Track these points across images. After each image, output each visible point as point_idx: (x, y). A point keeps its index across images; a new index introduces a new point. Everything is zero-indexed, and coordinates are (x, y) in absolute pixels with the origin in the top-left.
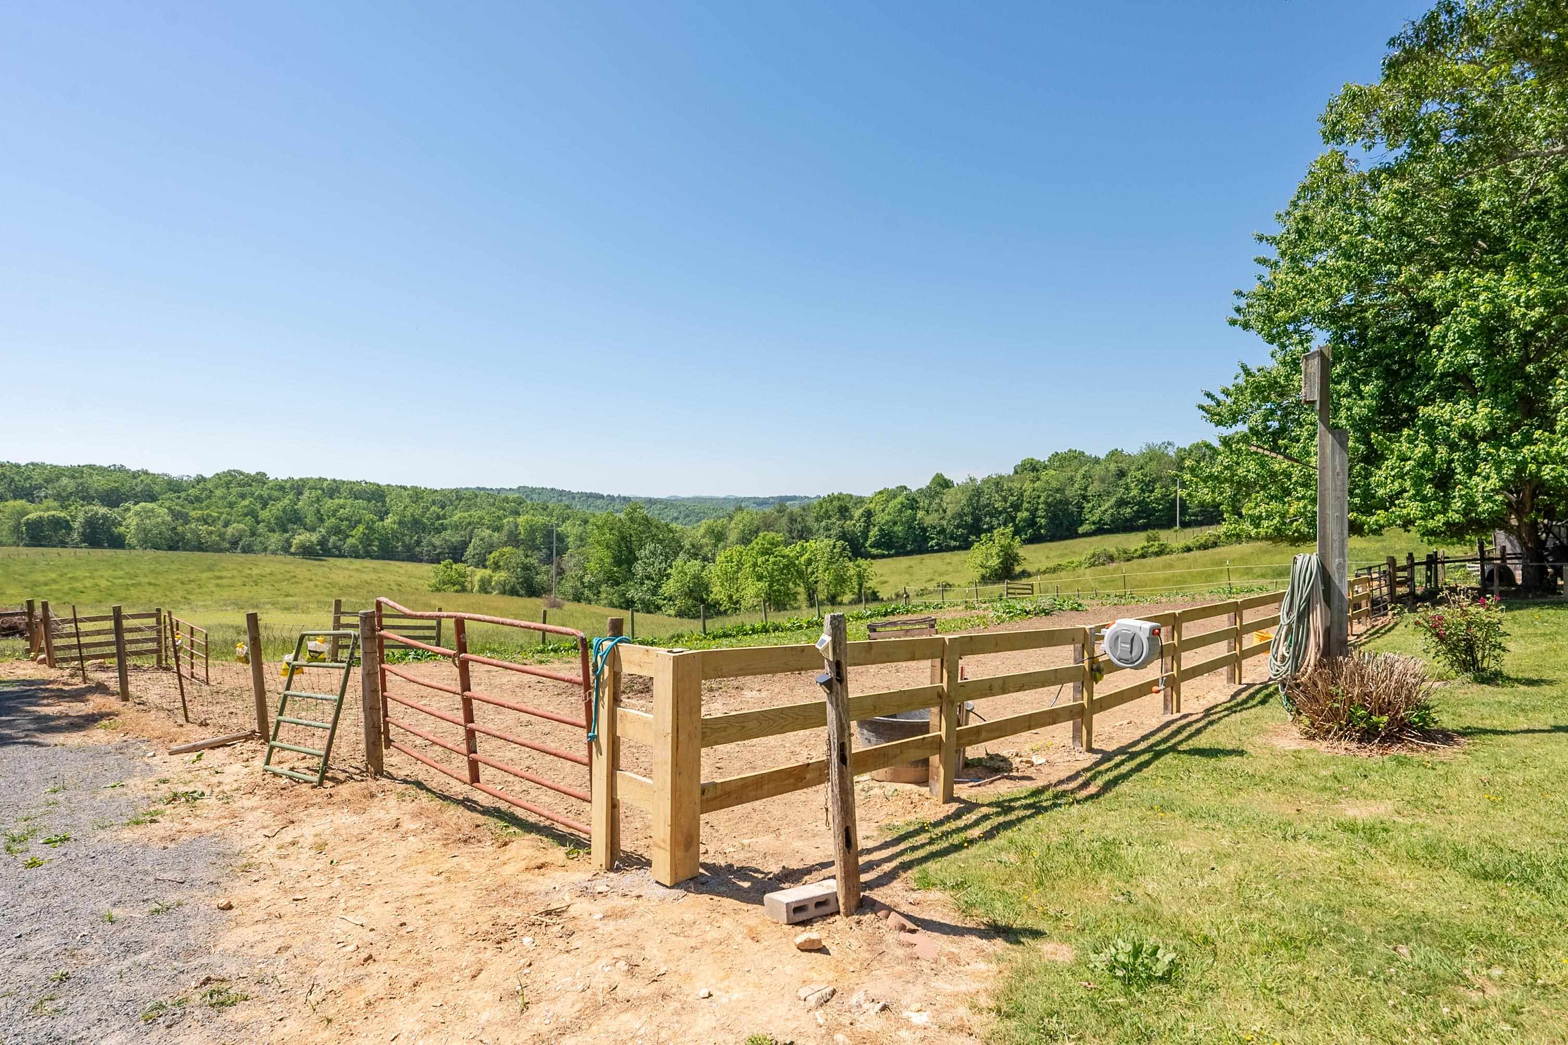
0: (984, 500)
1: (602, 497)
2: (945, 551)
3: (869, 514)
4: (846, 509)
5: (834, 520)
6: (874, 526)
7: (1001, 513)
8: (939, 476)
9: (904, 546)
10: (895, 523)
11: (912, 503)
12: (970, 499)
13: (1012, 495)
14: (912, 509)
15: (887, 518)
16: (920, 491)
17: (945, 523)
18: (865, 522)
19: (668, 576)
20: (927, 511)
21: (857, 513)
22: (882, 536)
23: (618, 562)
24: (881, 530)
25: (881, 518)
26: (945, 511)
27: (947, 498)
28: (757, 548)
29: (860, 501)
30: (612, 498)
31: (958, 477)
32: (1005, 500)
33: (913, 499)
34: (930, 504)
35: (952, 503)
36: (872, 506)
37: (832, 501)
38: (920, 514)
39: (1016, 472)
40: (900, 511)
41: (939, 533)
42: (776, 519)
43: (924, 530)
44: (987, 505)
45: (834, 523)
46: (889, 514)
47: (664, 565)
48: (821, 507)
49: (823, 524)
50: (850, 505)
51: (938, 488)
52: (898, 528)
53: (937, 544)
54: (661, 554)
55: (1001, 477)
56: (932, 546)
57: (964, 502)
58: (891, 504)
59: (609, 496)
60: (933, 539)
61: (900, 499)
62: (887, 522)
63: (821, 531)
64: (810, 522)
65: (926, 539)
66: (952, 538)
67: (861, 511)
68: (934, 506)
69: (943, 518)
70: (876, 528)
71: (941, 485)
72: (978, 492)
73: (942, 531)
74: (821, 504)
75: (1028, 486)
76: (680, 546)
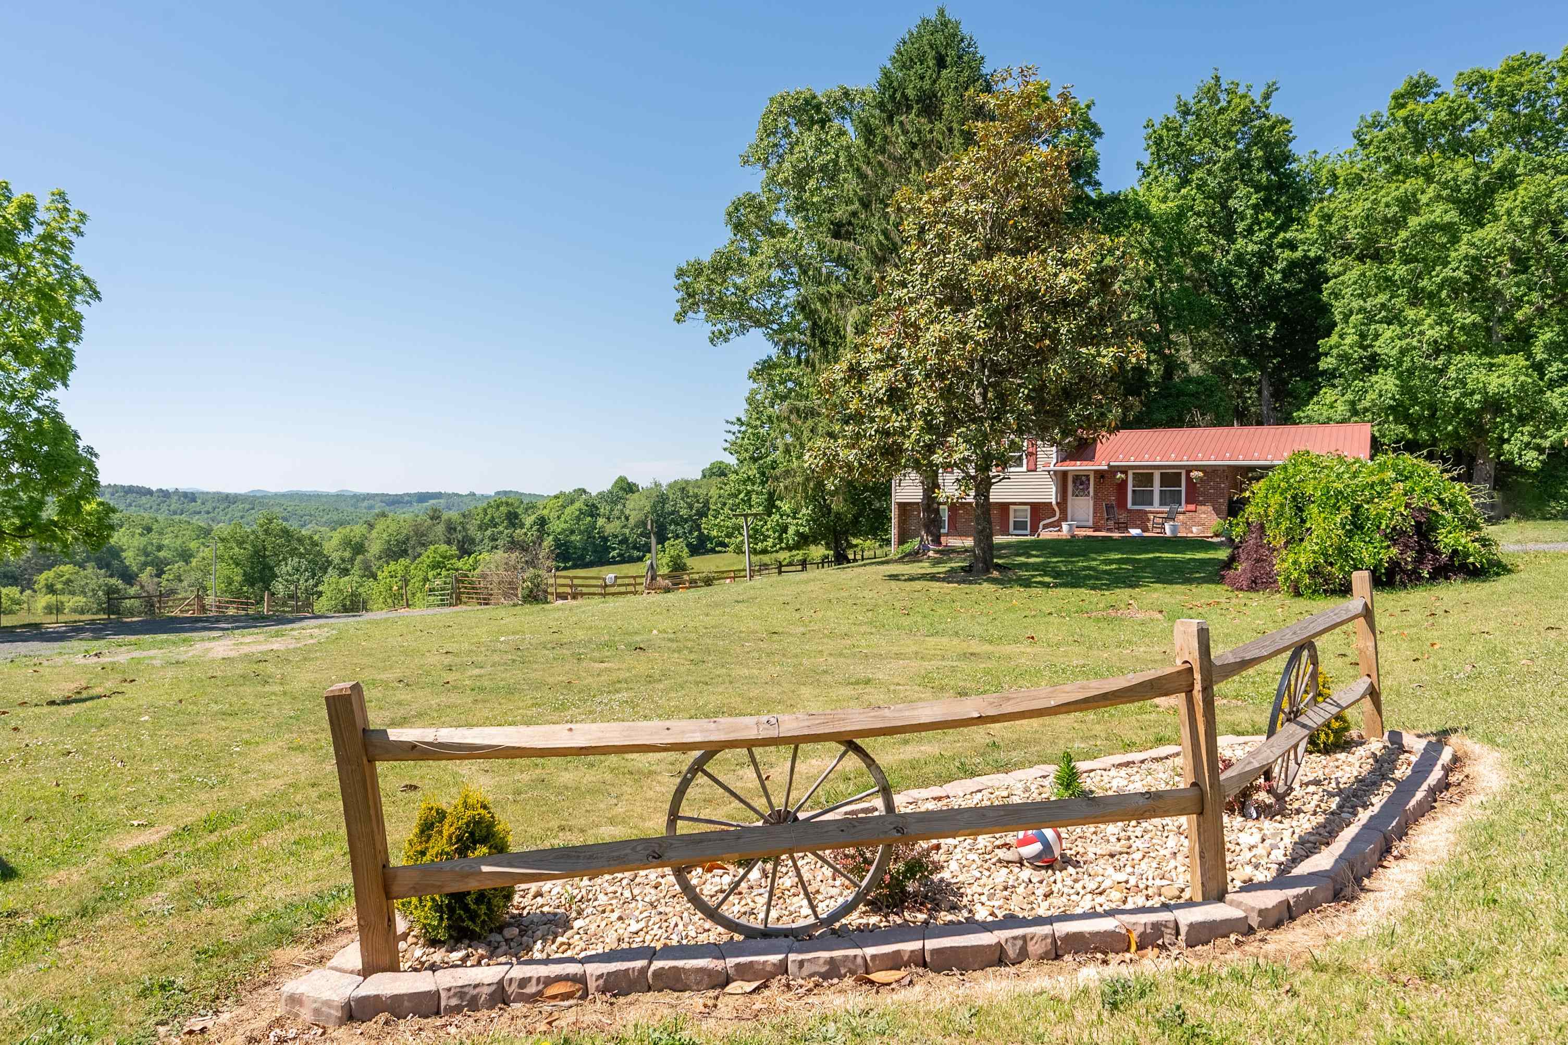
0: (669, 508)
1: (149, 492)
2: (628, 562)
3: (542, 522)
4: (516, 516)
5: (501, 528)
6: (549, 535)
7: (686, 521)
8: (622, 479)
9: (582, 557)
10: (572, 532)
11: (592, 510)
12: (654, 506)
13: (698, 502)
14: (592, 516)
15: (565, 526)
16: (601, 495)
17: (627, 531)
18: (538, 530)
19: (320, 594)
20: (608, 519)
21: (529, 520)
22: (558, 546)
23: (249, 580)
24: (556, 540)
25: (556, 526)
26: (627, 519)
27: (630, 504)
28: (428, 561)
29: (531, 507)
30: (165, 494)
31: (643, 482)
32: (691, 507)
33: (593, 505)
34: (612, 510)
35: (636, 508)
36: (545, 512)
37: (498, 506)
38: (601, 522)
39: (704, 476)
40: (578, 519)
41: (620, 542)
42: (430, 528)
43: (605, 539)
44: (673, 513)
45: (502, 533)
46: (566, 522)
47: (311, 582)
48: (486, 514)
49: (488, 533)
50: (519, 511)
51: (621, 493)
52: (575, 538)
53: (619, 555)
54: (306, 570)
55: (687, 482)
56: (613, 557)
57: (648, 509)
58: (568, 510)
59: (161, 490)
60: (614, 549)
61: (577, 505)
62: (565, 530)
63: (486, 541)
64: (472, 531)
65: (607, 549)
66: (635, 548)
67: (533, 517)
68: (616, 513)
69: (625, 526)
70: (551, 538)
71: (625, 490)
72: (663, 499)
73: (624, 541)
74: (485, 510)
75: (714, 492)
76: (327, 561)
